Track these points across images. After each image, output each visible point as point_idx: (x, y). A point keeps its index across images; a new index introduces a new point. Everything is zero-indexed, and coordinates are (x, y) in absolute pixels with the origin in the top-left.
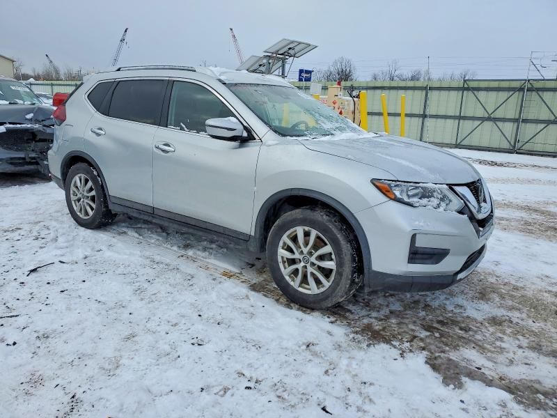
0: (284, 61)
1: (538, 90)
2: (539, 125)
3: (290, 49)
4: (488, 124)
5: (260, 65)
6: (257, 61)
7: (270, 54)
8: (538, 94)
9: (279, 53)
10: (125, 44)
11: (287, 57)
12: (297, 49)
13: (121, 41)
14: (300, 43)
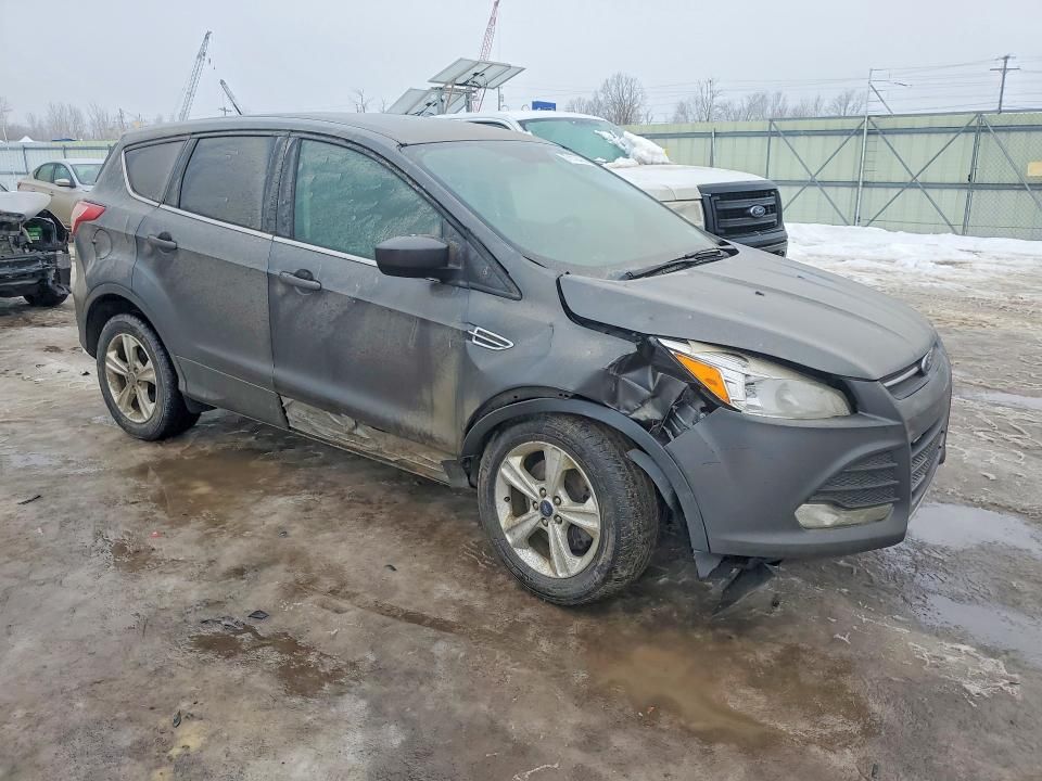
0: (468, 94)
1: (884, 132)
2: (891, 190)
3: (476, 74)
4: (813, 192)
5: (429, 105)
6: (422, 98)
7: (442, 85)
8: (886, 140)
9: (458, 81)
10: (207, 62)
11: (473, 89)
12: (488, 74)
13: (199, 56)
14: (492, 65)
